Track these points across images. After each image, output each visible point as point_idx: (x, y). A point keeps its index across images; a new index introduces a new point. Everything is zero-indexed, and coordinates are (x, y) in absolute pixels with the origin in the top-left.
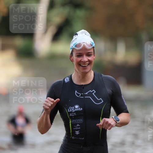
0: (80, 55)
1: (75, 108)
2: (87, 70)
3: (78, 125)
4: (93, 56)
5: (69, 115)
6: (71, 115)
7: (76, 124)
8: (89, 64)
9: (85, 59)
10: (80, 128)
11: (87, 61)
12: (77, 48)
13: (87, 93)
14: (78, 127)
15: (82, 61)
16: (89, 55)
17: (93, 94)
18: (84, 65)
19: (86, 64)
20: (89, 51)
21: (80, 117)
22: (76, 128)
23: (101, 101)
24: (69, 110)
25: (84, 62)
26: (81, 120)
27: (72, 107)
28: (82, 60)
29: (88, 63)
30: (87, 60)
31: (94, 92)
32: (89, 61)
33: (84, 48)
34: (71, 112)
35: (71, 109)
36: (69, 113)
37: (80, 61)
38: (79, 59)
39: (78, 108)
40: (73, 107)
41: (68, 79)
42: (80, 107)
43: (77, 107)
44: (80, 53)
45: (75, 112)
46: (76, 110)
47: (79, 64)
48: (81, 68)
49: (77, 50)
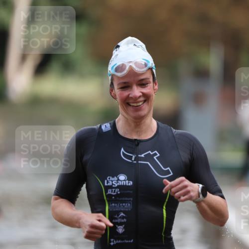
0: (126, 86)
1: (118, 180)
2: (143, 113)
3: (122, 214)
4: (151, 84)
5: (106, 192)
6: (110, 192)
7: (118, 213)
8: (145, 101)
9: (137, 92)
10: (125, 220)
11: (140, 97)
12: (119, 74)
13: (143, 156)
14: (123, 218)
15: (131, 98)
16: (142, 84)
17: (155, 157)
18: (135, 105)
19: (139, 102)
20: (142, 77)
21: (126, 199)
22: (119, 220)
23: (168, 172)
24: (108, 182)
25: (136, 99)
26: (128, 206)
27: (113, 177)
28: (130, 96)
29: (142, 99)
30: (141, 94)
31: (155, 154)
32: (144, 95)
33: (132, 73)
34: (111, 187)
35: (112, 181)
36: (107, 188)
37: (128, 97)
38: (126, 93)
39: (125, 180)
40: (116, 178)
41: (108, 125)
42: (129, 179)
43: (122, 177)
44: (125, 83)
45: (119, 187)
46: (120, 183)
47: (127, 102)
48: (130, 109)
49: (119, 78)
